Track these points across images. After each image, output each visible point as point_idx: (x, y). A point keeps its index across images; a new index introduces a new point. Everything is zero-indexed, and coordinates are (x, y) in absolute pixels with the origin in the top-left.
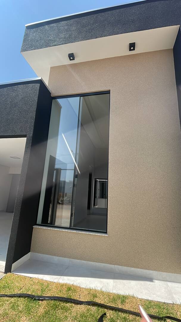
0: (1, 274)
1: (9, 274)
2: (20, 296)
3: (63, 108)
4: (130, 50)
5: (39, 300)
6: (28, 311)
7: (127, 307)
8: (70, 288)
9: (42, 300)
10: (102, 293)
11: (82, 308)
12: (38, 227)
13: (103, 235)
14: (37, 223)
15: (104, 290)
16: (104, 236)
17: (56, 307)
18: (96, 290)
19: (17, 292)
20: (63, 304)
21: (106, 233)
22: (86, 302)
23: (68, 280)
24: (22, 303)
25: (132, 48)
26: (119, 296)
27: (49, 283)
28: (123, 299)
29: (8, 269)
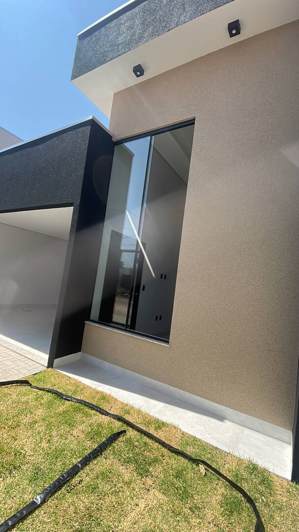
0: (44, 368)
1: (50, 369)
2: (49, 391)
3: (135, 156)
4: (232, 35)
5: (66, 399)
6: (50, 405)
7: (160, 435)
8: (104, 397)
9: (68, 400)
10: (139, 412)
11: (105, 419)
12: (92, 324)
13: (163, 344)
14: (91, 319)
15: (143, 409)
16: (164, 346)
17: (77, 410)
18: (132, 407)
19: (48, 386)
20: (86, 409)
21: (168, 342)
22: (113, 415)
23: (109, 389)
24: (48, 397)
25: (234, 32)
26: (157, 421)
27: (85, 387)
28: (160, 425)
29: (50, 365)
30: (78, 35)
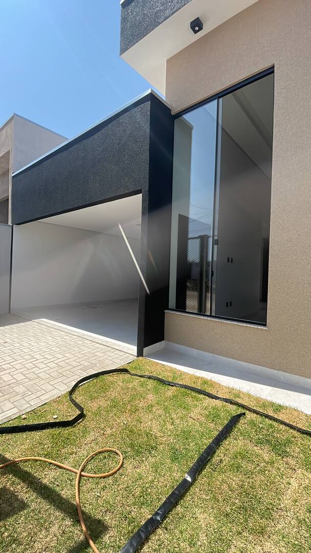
0: (134, 357)
1: (141, 358)
2: (150, 378)
5: (169, 385)
6: (156, 391)
7: (280, 417)
8: (205, 382)
9: (172, 386)
10: (249, 396)
11: (218, 403)
12: (170, 312)
13: (260, 327)
14: (169, 307)
15: (252, 393)
16: (261, 329)
17: (187, 395)
18: (240, 392)
19: (147, 373)
20: (194, 394)
21: (265, 325)
22: (223, 399)
23: (207, 375)
24: (151, 384)
26: (272, 404)
27: (182, 374)
28: (279, 408)
29: (140, 353)
30: (121, 3)
